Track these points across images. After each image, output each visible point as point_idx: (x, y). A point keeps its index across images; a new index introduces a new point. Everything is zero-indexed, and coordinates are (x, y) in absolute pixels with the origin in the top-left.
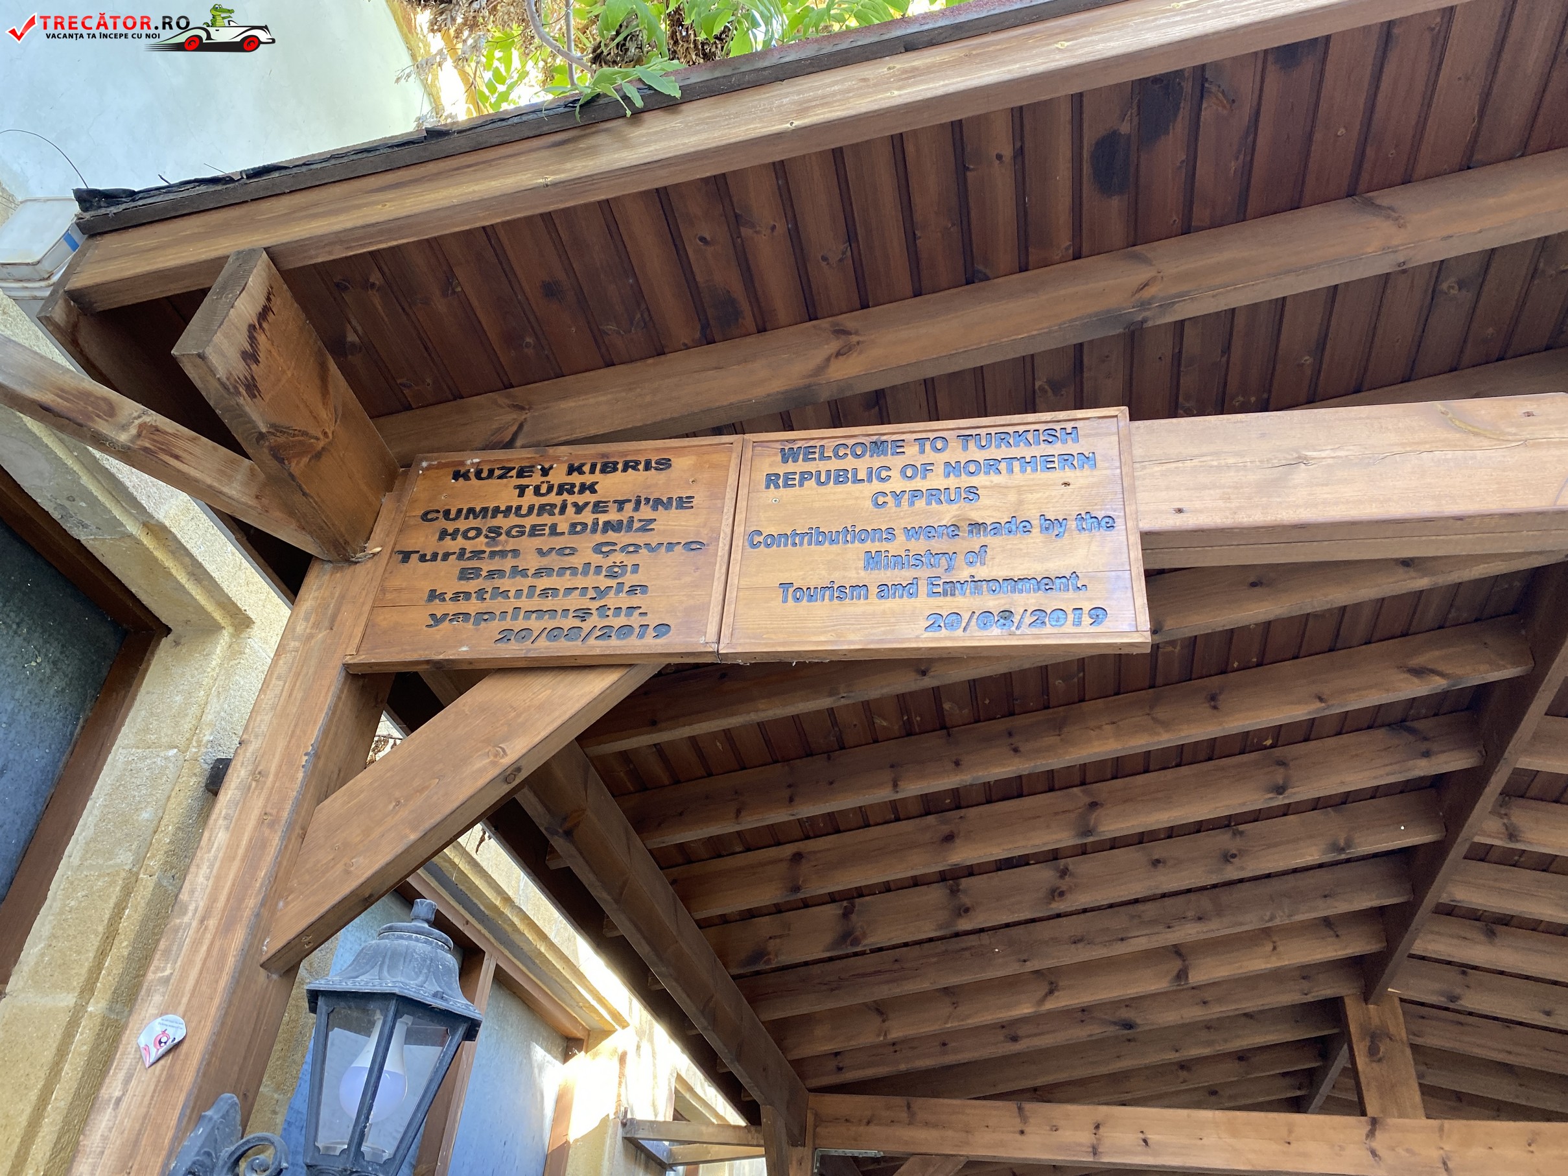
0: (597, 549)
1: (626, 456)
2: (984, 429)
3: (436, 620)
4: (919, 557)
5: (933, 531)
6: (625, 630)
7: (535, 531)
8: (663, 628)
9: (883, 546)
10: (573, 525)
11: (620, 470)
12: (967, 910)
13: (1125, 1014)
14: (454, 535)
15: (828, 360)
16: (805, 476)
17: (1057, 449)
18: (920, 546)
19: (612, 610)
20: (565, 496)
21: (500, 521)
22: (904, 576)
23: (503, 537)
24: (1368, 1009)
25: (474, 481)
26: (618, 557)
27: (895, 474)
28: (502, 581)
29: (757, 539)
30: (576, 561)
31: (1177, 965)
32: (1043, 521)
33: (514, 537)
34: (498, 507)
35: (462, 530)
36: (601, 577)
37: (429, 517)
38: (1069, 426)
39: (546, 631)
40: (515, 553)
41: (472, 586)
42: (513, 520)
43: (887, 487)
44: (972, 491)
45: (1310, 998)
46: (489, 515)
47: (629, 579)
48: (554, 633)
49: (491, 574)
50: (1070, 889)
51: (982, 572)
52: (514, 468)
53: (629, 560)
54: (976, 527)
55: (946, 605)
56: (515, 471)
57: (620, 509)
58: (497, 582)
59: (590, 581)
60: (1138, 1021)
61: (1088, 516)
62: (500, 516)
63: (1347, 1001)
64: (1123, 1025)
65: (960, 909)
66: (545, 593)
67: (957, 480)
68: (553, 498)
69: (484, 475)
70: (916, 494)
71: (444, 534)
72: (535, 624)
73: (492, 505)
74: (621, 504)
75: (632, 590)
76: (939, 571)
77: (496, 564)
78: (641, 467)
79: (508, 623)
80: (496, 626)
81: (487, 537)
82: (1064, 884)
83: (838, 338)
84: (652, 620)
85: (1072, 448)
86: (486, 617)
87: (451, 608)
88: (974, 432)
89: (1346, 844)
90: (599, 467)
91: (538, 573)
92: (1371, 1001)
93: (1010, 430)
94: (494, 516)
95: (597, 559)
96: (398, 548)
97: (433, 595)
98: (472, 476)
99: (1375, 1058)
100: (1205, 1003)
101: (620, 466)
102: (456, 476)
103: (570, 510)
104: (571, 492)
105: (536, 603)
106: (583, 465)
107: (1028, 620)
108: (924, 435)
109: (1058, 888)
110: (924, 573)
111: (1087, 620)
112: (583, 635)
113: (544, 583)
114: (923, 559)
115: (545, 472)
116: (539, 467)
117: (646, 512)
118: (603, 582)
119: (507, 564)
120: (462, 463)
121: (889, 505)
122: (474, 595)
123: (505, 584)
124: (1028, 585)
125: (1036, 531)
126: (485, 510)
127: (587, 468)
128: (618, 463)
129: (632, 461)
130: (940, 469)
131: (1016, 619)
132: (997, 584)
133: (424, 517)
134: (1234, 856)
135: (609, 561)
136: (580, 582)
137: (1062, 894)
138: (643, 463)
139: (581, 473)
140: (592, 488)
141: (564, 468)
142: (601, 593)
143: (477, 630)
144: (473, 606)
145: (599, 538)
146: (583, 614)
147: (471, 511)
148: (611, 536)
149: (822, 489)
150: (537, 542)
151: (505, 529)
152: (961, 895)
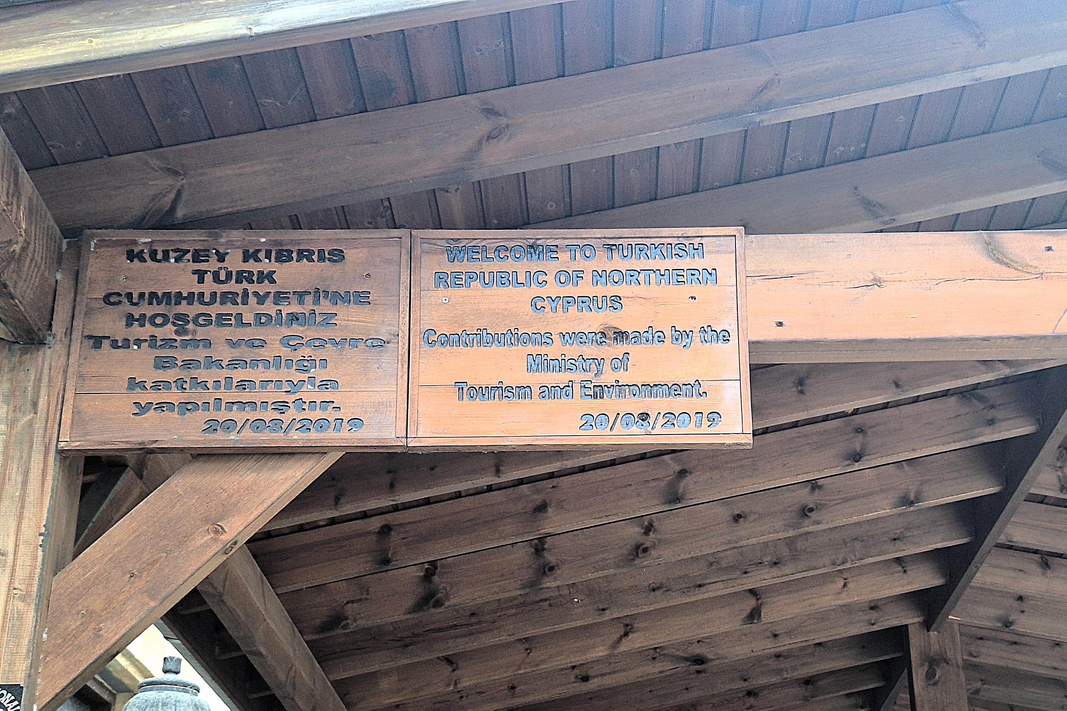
0: (285, 342)
1: (299, 244)
2: (626, 240)
3: (142, 409)
4: (573, 362)
5: (585, 337)
6: (322, 424)
7: (222, 319)
8: (356, 422)
9: (543, 350)
10: (258, 316)
11: (295, 259)
12: (552, 569)
13: (697, 650)
14: (142, 320)
15: (480, 142)
16: (472, 276)
17: (685, 263)
18: (573, 351)
19: (308, 404)
20: (245, 284)
21: (183, 308)
22: (562, 378)
23: (191, 326)
24: (929, 636)
25: (150, 263)
26: (306, 352)
27: (550, 278)
28: (198, 371)
29: (432, 338)
30: (266, 353)
31: (751, 603)
32: (673, 332)
33: (201, 325)
34: (180, 293)
35: (148, 315)
36: (293, 370)
37: (112, 299)
38: (696, 241)
39: (250, 422)
40: (208, 343)
41: (170, 375)
42: (197, 308)
43: (544, 292)
44: (617, 299)
45: (876, 628)
46: (173, 302)
47: (320, 374)
48: (258, 424)
49: (188, 364)
50: (654, 546)
51: (625, 377)
52: (189, 251)
53: (318, 355)
54: (621, 335)
55: (595, 407)
56: (190, 254)
57: (301, 302)
58: (195, 373)
59: (284, 374)
60: (710, 656)
61: (709, 328)
62: (184, 302)
63: (911, 630)
64: (695, 661)
65: (544, 569)
66: (242, 385)
67: (604, 288)
68: (232, 286)
69: (159, 256)
70: (570, 300)
71: (130, 320)
72: (239, 416)
73: (174, 290)
74: (301, 295)
75: (325, 384)
76: (589, 376)
77: (188, 354)
78: (315, 257)
79: (212, 414)
80: (200, 417)
81: (174, 324)
82: (648, 541)
83: (488, 118)
84: (345, 414)
85: (699, 263)
86: (189, 407)
87: (155, 397)
88: (618, 242)
89: (915, 497)
90: (273, 254)
91: (234, 364)
92: (932, 628)
93: (648, 242)
94: (178, 303)
95: (285, 352)
96: (87, 333)
97: (133, 384)
98: (146, 256)
99: (931, 682)
100: (775, 636)
101: (294, 255)
102: (131, 256)
103: (252, 300)
104: (251, 282)
105: (235, 395)
106: (258, 251)
107: (661, 421)
108: (575, 242)
109: (642, 544)
110: (578, 377)
111: (705, 422)
112: (284, 427)
113: (239, 375)
114: (577, 364)
115: (221, 258)
116: (214, 251)
117: (325, 306)
118: (297, 377)
119: (200, 354)
120: (135, 243)
121: (546, 310)
122: (173, 385)
123: (202, 374)
124: (661, 390)
125: (668, 340)
126: (167, 295)
127: (262, 255)
128: (292, 252)
129: (306, 251)
130: (588, 277)
131: (651, 421)
132: (636, 388)
133: (107, 299)
134: (811, 510)
135: (297, 356)
136: (272, 374)
137: (646, 550)
138: (316, 253)
139: (258, 260)
140: (269, 277)
141: (239, 254)
142: (295, 386)
143: (183, 419)
144: (174, 396)
145: (285, 331)
146: (281, 407)
147: (153, 295)
148: (296, 329)
149: (487, 291)
150: (226, 332)
151: (191, 316)
152: (546, 554)
